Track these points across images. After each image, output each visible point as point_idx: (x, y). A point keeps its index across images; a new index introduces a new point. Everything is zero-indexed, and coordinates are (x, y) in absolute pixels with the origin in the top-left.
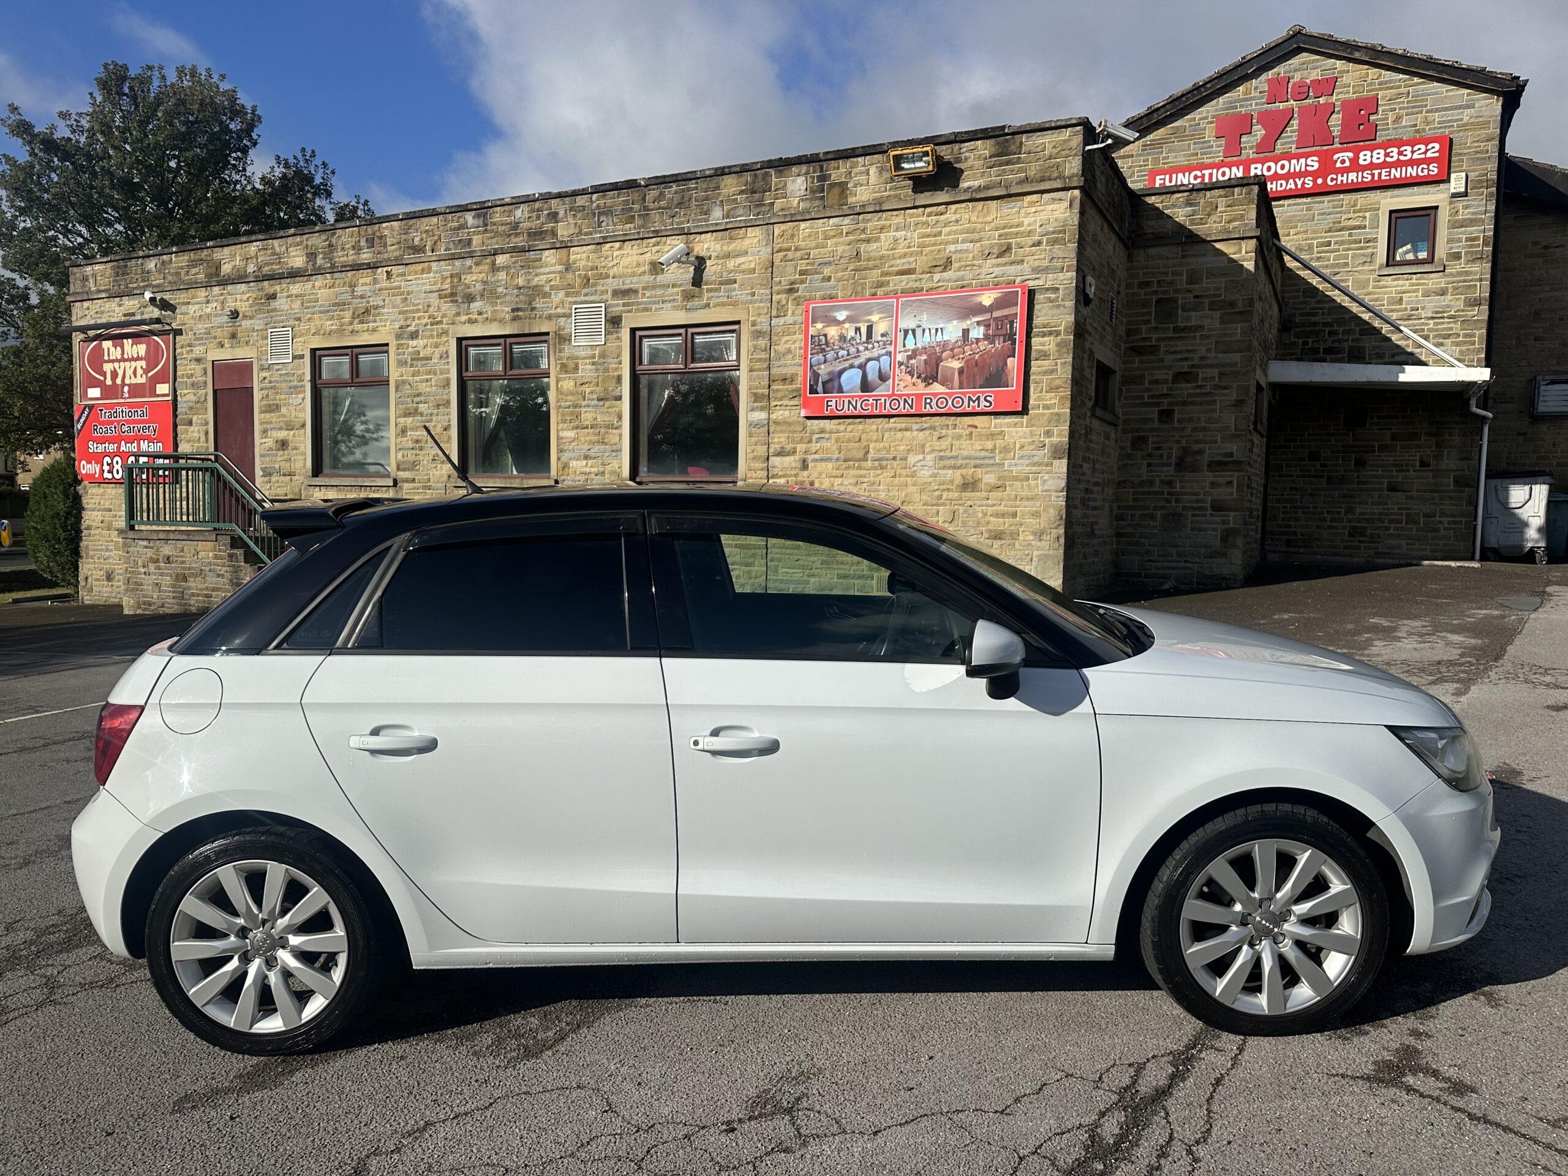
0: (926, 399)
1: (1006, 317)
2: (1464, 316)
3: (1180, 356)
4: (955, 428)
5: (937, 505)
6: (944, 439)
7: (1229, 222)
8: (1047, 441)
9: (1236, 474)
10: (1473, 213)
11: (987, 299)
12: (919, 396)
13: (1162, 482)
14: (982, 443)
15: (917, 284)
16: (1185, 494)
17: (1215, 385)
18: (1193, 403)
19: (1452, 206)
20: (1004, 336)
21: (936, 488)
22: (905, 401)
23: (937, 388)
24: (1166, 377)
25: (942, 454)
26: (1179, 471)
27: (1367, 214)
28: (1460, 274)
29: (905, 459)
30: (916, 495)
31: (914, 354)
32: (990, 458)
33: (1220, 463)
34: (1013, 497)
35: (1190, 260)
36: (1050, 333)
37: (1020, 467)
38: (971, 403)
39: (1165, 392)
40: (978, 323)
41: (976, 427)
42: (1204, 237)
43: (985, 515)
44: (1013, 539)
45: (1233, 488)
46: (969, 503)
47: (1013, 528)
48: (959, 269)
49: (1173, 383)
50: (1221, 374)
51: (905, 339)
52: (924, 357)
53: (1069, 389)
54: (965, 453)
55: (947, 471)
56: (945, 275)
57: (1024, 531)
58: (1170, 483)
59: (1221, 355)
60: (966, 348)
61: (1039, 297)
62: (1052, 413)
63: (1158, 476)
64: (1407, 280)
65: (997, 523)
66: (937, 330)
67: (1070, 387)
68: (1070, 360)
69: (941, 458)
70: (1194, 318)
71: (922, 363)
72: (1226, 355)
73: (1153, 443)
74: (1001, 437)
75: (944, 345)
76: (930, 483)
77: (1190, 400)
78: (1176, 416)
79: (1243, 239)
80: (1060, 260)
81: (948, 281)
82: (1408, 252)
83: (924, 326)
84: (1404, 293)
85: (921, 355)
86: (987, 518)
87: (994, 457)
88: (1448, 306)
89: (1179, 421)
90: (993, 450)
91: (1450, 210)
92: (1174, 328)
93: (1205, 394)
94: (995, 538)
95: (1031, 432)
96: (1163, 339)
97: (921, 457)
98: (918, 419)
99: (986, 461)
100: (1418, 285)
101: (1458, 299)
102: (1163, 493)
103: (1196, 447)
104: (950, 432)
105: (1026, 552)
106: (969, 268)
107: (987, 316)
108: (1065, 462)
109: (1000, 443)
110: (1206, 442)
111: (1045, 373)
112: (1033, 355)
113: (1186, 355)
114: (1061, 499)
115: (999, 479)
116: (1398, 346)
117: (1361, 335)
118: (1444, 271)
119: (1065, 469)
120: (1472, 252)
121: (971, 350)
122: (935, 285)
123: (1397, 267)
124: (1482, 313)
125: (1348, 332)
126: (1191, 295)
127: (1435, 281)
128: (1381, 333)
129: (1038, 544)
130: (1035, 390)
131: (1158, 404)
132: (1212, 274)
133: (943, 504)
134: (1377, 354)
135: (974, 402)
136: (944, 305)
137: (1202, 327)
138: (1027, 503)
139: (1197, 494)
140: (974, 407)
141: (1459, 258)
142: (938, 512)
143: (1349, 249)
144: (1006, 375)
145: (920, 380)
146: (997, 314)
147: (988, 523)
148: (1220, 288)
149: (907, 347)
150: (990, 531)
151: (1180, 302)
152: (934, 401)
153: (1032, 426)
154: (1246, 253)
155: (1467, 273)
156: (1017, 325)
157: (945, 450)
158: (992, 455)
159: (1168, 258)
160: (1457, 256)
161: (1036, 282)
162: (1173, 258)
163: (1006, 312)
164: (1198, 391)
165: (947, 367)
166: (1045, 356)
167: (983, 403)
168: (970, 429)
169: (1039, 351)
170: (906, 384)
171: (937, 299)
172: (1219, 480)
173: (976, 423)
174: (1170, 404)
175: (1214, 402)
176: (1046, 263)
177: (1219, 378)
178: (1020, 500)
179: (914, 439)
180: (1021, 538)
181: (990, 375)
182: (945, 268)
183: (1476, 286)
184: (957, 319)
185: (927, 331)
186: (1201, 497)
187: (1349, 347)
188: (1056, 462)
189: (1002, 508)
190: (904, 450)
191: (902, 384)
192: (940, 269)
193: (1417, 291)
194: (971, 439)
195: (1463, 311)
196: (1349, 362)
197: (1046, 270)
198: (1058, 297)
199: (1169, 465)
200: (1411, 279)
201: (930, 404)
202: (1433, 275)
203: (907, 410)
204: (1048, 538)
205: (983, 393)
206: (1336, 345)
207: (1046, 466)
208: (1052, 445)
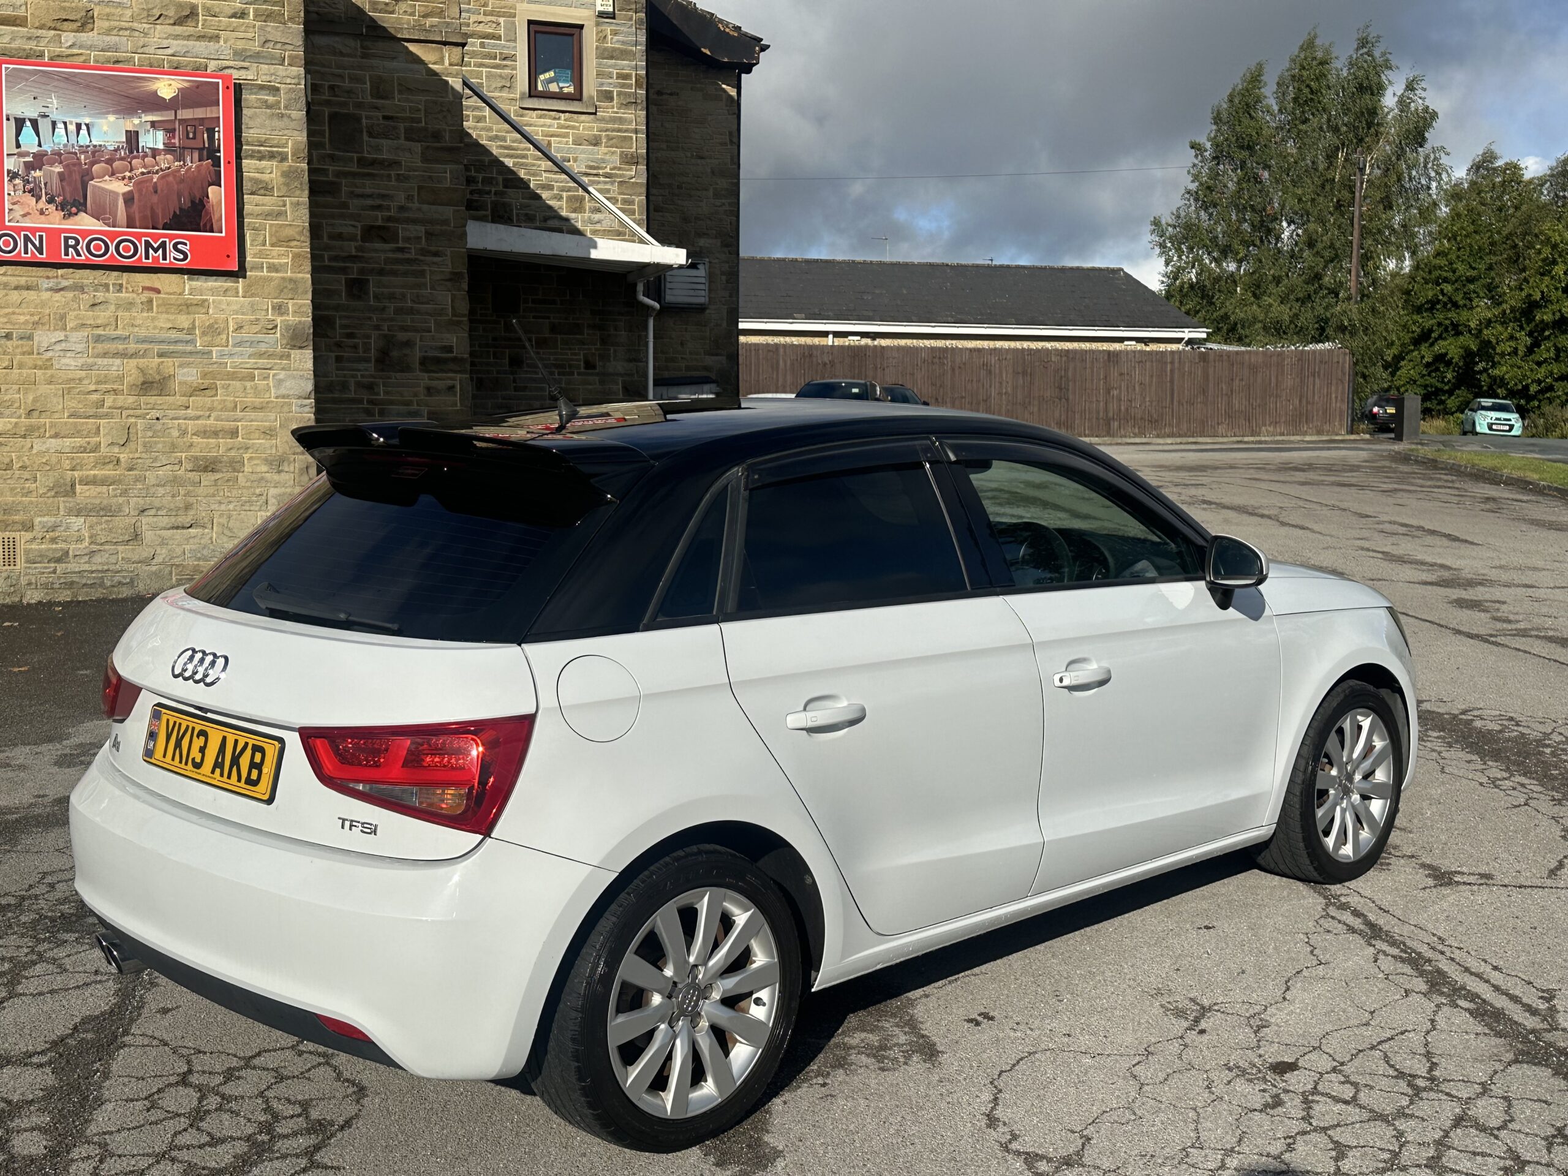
0: (67, 239)
1: (202, 121)
2: (621, 176)
3: (369, 202)
4: (120, 291)
5: (95, 416)
6: (102, 307)
7: (425, 16)
8: (279, 320)
9: (459, 376)
10: (623, 43)
11: (167, 88)
12: (54, 234)
13: (359, 385)
14: (172, 317)
15: (32, 45)
16: (392, 403)
17: (422, 249)
18: (394, 273)
19: (600, 28)
20: (201, 150)
21: (93, 387)
22: (27, 239)
23: (85, 222)
24: (351, 230)
25: (100, 331)
26: (382, 370)
27: (501, 20)
28: (613, 120)
29: (30, 338)
30: (55, 400)
31: (39, 160)
32: (187, 342)
33: (438, 361)
34: (230, 405)
35: (375, 62)
36: (272, 156)
37: (239, 360)
38: (151, 251)
39: (354, 253)
40: (153, 124)
41: (158, 291)
42: (392, 31)
43: (184, 433)
44: (235, 470)
45: (455, 395)
46: (155, 414)
47: (233, 453)
48: (108, 32)
49: (363, 240)
50: (429, 235)
51: (18, 134)
52: (58, 169)
53: (308, 244)
54: (143, 333)
55: (111, 361)
56: (83, 37)
57: (250, 459)
58: (370, 387)
59: (425, 207)
60: (134, 162)
61: (248, 97)
62: (283, 278)
63: (353, 376)
64: (555, 119)
65: (204, 447)
66: (79, 127)
67: (308, 240)
68: (305, 199)
69: (98, 339)
70: (386, 149)
71: (55, 180)
72: (434, 207)
73: (343, 327)
74: (204, 310)
75: (96, 153)
76: (80, 379)
77: (388, 267)
78: (372, 289)
79: (445, 43)
80: (279, 46)
81: (90, 48)
82: (550, 81)
83: (54, 116)
84: (552, 136)
85: (52, 164)
86: (188, 439)
87: (192, 342)
88: (603, 161)
89: (376, 297)
90: (191, 330)
91: (597, 34)
92: (359, 160)
93: (409, 261)
94: (205, 469)
95: (252, 305)
96: (346, 174)
97: (60, 335)
98: (51, 272)
99: (180, 347)
100: (567, 128)
101: (613, 153)
102: (361, 401)
103: (402, 336)
104: (112, 296)
105: (258, 491)
106: (127, 33)
107: (168, 116)
108: (309, 354)
109: (200, 318)
110: (416, 331)
111: (268, 215)
112: (247, 186)
113: (378, 202)
114: (307, 409)
115: (204, 375)
116: (550, 208)
117: (505, 186)
118: (595, 114)
119: (310, 365)
120: (625, 94)
121: (145, 167)
122: (64, 51)
123: (542, 100)
124: (638, 174)
125: (488, 181)
126: (380, 115)
127: (586, 126)
128: (529, 187)
129: (276, 477)
130: (252, 241)
131: (344, 270)
132: (406, 89)
133: (106, 416)
134: (526, 215)
135: (156, 250)
136: (87, 86)
137: (397, 163)
138: (253, 415)
139: (408, 403)
140: (156, 259)
141: (611, 99)
142: (98, 428)
143: (481, 65)
144: (208, 213)
145: (52, 207)
146: (185, 114)
147: (191, 445)
148: (419, 110)
149: (23, 149)
150: (196, 458)
151: (364, 121)
152: (83, 245)
153: (252, 296)
154: (451, 65)
155: (621, 120)
156: (220, 135)
157: (105, 326)
158: (189, 337)
159: (342, 54)
160: (608, 96)
161: (243, 74)
162: (349, 55)
163: (199, 113)
164: (399, 255)
165: (103, 189)
166: (266, 189)
167: (172, 254)
168: (147, 294)
169: (257, 181)
170: (27, 210)
171: (76, 74)
172: (435, 383)
173: (157, 285)
174: (362, 271)
175: (422, 273)
176: (256, 47)
177: (427, 239)
178: (243, 410)
179: (43, 304)
180: (247, 469)
181: (181, 209)
182: (83, 25)
183: (631, 138)
184: (115, 113)
185: (60, 125)
186: (415, 407)
187: (492, 202)
188: (295, 354)
189: (211, 421)
190: (26, 322)
191: (19, 211)
192: (75, 26)
193: (566, 135)
194: (150, 309)
195: (620, 169)
196: (493, 221)
197: (257, 57)
198: (279, 102)
199: (367, 360)
200: (559, 118)
201: (75, 247)
202: (583, 117)
203: (31, 253)
204: (292, 469)
205: (171, 238)
206: (476, 197)
207: (281, 358)
208: (288, 328)
